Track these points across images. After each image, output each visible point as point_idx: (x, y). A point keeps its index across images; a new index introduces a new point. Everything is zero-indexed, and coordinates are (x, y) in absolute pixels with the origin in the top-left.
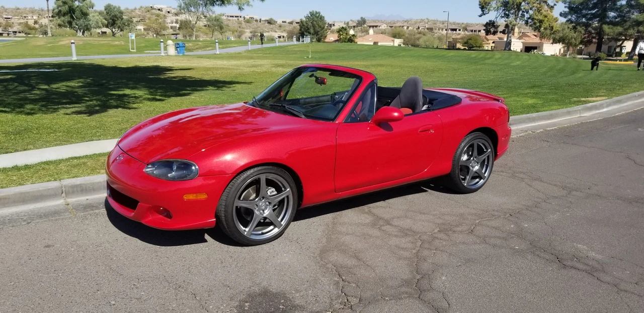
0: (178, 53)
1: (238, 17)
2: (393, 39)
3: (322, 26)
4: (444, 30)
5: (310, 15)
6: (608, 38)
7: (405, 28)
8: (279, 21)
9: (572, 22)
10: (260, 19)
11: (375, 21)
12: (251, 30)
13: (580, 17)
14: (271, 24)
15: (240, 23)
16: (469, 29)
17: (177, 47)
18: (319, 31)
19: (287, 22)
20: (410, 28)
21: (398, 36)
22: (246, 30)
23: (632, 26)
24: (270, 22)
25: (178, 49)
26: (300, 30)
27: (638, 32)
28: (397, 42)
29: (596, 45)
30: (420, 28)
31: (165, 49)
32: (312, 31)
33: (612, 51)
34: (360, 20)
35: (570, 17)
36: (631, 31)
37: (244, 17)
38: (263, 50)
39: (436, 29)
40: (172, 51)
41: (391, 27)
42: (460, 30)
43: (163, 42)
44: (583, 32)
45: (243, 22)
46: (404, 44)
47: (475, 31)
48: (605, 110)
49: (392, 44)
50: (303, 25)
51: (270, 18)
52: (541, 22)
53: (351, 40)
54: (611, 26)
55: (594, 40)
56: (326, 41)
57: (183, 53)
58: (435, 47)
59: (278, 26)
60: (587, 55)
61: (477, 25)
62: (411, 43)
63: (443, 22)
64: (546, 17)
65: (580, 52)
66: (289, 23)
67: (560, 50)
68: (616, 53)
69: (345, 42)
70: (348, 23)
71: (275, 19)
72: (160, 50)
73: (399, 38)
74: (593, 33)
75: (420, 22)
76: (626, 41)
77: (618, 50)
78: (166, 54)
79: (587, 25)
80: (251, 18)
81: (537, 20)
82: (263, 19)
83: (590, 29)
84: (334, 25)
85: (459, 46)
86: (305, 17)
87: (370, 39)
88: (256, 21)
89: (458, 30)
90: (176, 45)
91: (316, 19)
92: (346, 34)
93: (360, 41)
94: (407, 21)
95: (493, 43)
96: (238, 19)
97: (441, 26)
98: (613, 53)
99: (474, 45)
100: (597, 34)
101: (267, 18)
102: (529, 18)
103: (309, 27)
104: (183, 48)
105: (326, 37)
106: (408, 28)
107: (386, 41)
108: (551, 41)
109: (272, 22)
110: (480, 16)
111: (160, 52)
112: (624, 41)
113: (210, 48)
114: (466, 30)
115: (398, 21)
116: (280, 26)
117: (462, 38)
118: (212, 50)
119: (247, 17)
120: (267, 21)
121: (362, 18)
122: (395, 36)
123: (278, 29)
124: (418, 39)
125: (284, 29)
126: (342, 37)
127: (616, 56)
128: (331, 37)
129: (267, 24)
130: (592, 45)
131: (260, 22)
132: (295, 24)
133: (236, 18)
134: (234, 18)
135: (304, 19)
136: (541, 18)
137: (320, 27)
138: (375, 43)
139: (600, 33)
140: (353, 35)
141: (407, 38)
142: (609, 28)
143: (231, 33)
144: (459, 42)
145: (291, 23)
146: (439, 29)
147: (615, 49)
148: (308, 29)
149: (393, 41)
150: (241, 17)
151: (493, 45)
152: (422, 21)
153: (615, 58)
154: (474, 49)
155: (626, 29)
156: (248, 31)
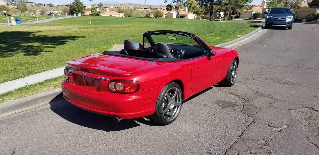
0: (17, 24)
1: (31, 3)
2: (119, 13)
3: (82, 7)
4: (141, 9)
5: (75, 2)
6: (215, 11)
7: (123, 8)
8: (56, 5)
9: (200, 4)
10: (44, 4)
11: (106, 5)
12: (40, 10)
13: (202, 2)
14: (51, 6)
15: (33, 6)
16: (152, 8)
17: (17, 20)
18: (81, 10)
19: (60, 5)
20: (125, 8)
21: (121, 12)
22: (37, 10)
23: (224, 5)
24: (50, 5)
25: (17, 22)
26: (70, 9)
27: (226, 8)
28: (121, 15)
29: (210, 14)
30: (130, 8)
31: (10, 22)
32: (77, 10)
33: (216, 16)
34: (99, 4)
35: (199, 2)
36: (224, 8)
37: (35, 4)
38: (61, 21)
39: (137, 8)
40: (14, 23)
41: (116, 7)
42: (148, 9)
43: (8, 18)
44: (204, 8)
45: (35, 6)
46: (124, 16)
47: (155, 9)
48: (245, 40)
49: (119, 16)
50: (72, 7)
51: (50, 3)
52: (191, 4)
53: (98, 15)
54: (216, 5)
55: (209, 12)
56: (85, 15)
57: (20, 24)
58: (140, 17)
59: (55, 7)
60: (206, 19)
61: (155, 6)
62: (128, 15)
63: (139, 5)
64: (192, 2)
65: (203, 17)
66: (61, 6)
67: (194, 17)
68: (217, 17)
69: (95, 15)
70: (93, 5)
71: (53, 4)
72: (7, 22)
73: (122, 13)
74: (208, 9)
75: (129, 5)
76: (221, 12)
77: (218, 16)
78: (11, 25)
79: (206, 6)
80: (39, 3)
81: (189, 4)
82: (46, 4)
83: (207, 7)
84: (86, 6)
85: (150, 16)
86: (72, 3)
87: (108, 14)
88: (42, 5)
89: (147, 9)
90: (15, 20)
91: (78, 4)
92: (95, 11)
93: (102, 14)
94: (122, 4)
95: (166, 14)
96: (32, 4)
97: (139, 7)
98: (216, 18)
99: (160, 16)
100: (210, 9)
101: (49, 4)
102: (185, 3)
103: (75, 8)
104: (20, 21)
105: (84, 13)
106: (124, 8)
107: (116, 15)
108: (193, 13)
109: (52, 5)
110: (165, 2)
111: (7, 23)
112: (220, 12)
113: (31, 20)
114: (151, 8)
115: (118, 5)
116: (56, 8)
117: (152, 13)
118: (32, 21)
119: (37, 3)
120: (49, 5)
121: (100, 3)
122: (120, 12)
123: (55, 9)
124: (131, 13)
125: (58, 9)
126: (93, 13)
127: (217, 19)
128: (88, 13)
129: (48, 7)
130: (208, 14)
131: (45, 5)
132: (64, 7)
133: (30, 4)
134: (29, 4)
135: (71, 4)
136: (191, 3)
137: (81, 8)
138: (110, 15)
139: (211, 9)
140: (99, 12)
141: (126, 13)
142: (215, 7)
143: (29, 12)
144: (151, 15)
145: (62, 6)
146: (138, 8)
147: (217, 16)
148: (75, 9)
149: (119, 14)
150: (33, 3)
151: (166, 15)
152: (129, 4)
153: (217, 20)
154: (160, 17)
155: (222, 7)
156: (38, 10)
